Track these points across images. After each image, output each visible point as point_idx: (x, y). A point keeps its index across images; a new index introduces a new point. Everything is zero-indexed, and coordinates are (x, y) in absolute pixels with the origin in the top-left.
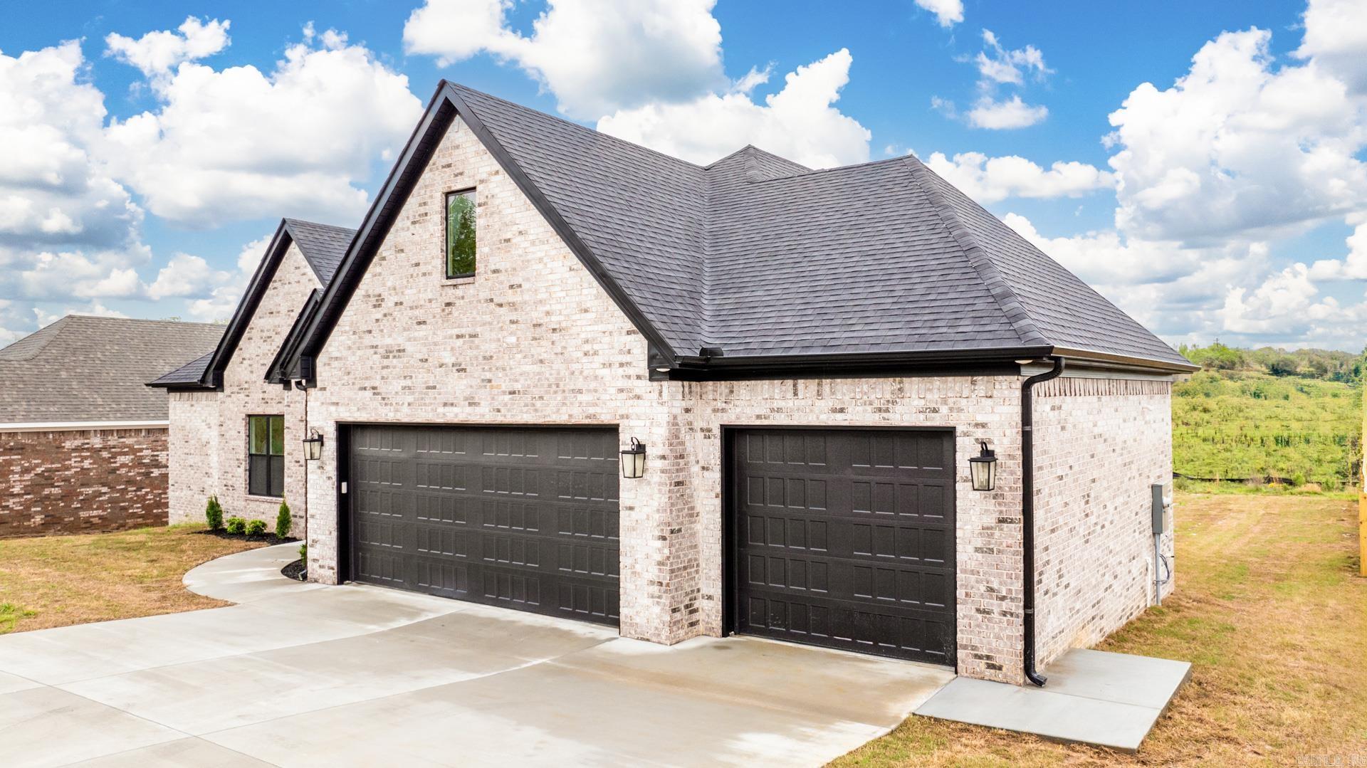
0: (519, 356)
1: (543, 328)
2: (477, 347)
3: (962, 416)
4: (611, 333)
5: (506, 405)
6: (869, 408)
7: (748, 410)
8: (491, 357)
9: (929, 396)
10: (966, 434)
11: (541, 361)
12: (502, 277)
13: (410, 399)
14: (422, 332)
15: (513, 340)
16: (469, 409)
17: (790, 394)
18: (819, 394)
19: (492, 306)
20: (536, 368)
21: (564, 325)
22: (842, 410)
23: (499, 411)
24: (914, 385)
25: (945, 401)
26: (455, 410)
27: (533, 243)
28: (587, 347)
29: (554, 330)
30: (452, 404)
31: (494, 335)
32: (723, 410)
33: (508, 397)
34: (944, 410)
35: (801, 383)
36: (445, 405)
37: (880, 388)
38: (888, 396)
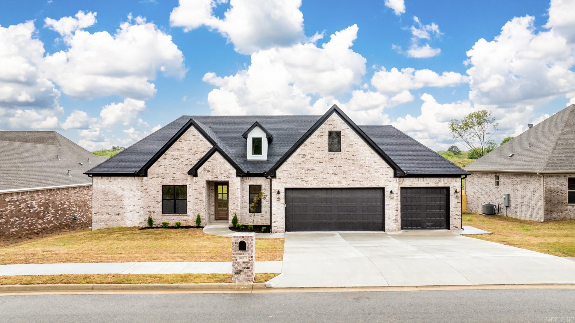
0: (355, 172)
1: (363, 166)
2: (341, 169)
3: (451, 185)
4: (383, 168)
5: (351, 183)
6: (434, 183)
7: (407, 184)
8: (346, 172)
9: (445, 181)
10: (452, 188)
11: (362, 173)
12: (350, 153)
13: (317, 182)
14: (321, 165)
15: (353, 168)
16: (338, 184)
17: (417, 181)
18: (423, 181)
19: (347, 160)
20: (361, 175)
21: (369, 165)
22: (428, 184)
23: (349, 184)
24: (442, 179)
25: (448, 182)
26: (333, 184)
27: (360, 146)
28: (376, 171)
29: (366, 166)
30: (333, 183)
31: (347, 167)
32: (401, 184)
33: (351, 182)
34: (448, 184)
35: (419, 178)
36: (330, 183)
37: (436, 180)
38: (437, 181)
